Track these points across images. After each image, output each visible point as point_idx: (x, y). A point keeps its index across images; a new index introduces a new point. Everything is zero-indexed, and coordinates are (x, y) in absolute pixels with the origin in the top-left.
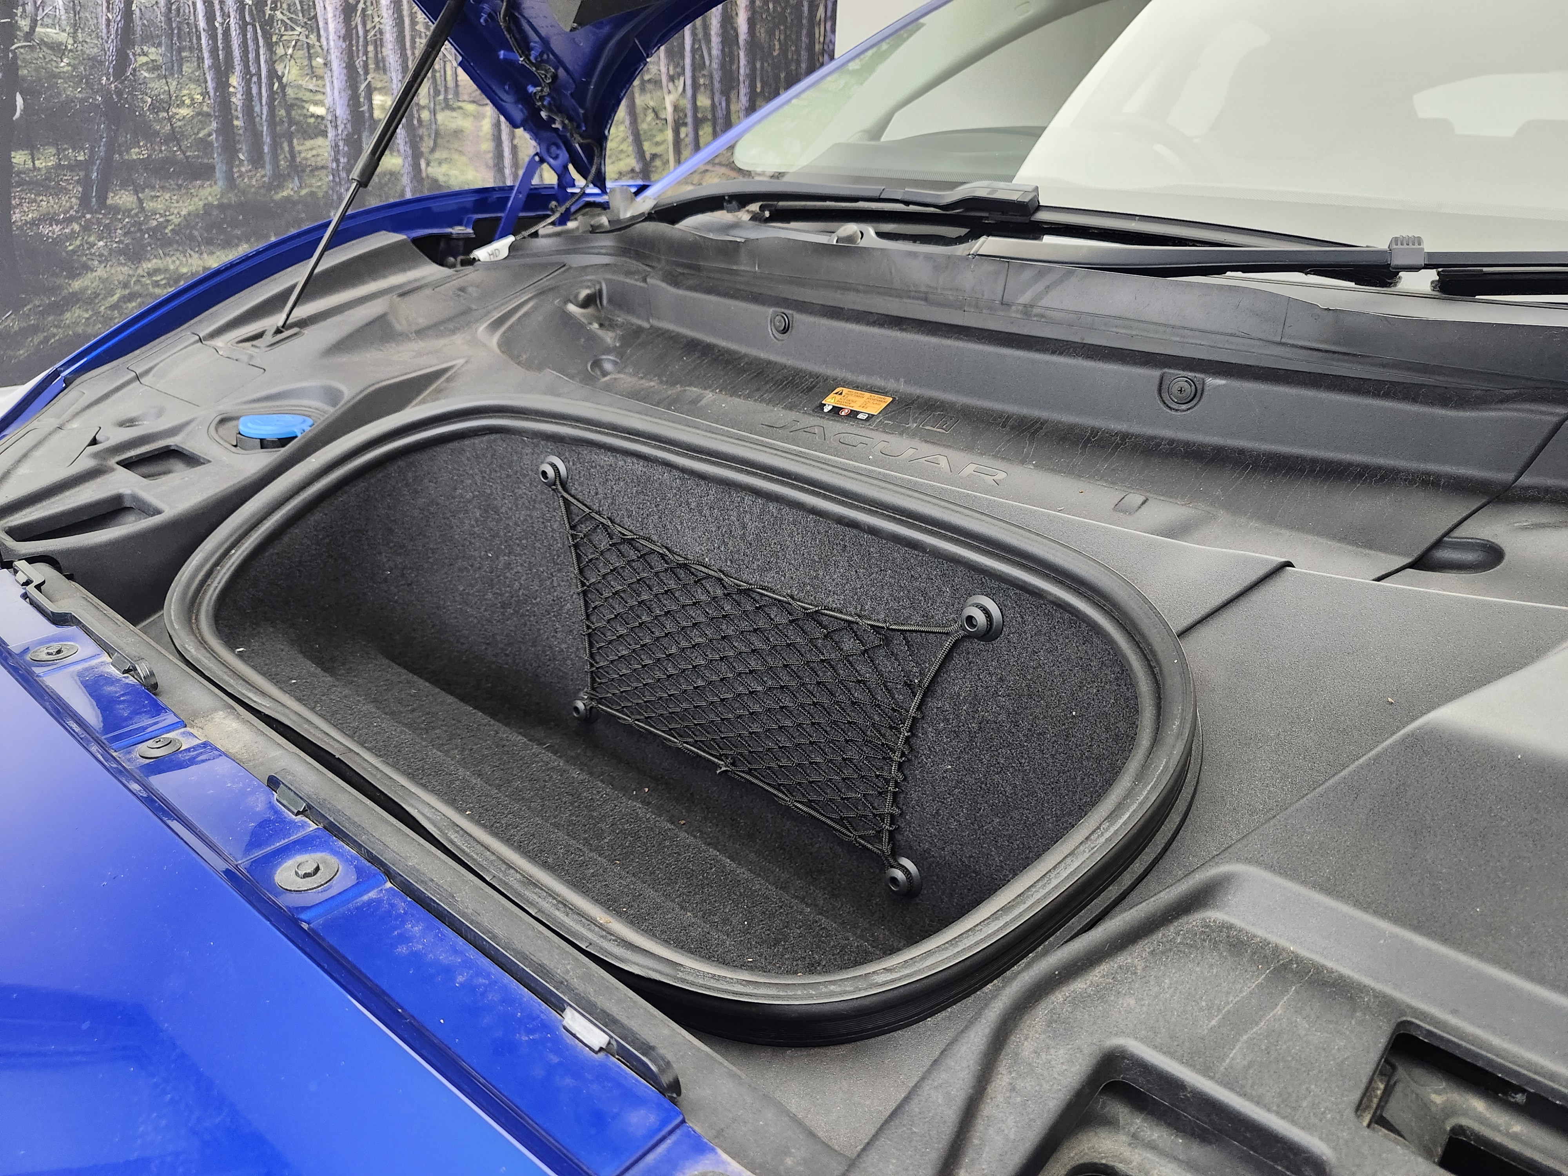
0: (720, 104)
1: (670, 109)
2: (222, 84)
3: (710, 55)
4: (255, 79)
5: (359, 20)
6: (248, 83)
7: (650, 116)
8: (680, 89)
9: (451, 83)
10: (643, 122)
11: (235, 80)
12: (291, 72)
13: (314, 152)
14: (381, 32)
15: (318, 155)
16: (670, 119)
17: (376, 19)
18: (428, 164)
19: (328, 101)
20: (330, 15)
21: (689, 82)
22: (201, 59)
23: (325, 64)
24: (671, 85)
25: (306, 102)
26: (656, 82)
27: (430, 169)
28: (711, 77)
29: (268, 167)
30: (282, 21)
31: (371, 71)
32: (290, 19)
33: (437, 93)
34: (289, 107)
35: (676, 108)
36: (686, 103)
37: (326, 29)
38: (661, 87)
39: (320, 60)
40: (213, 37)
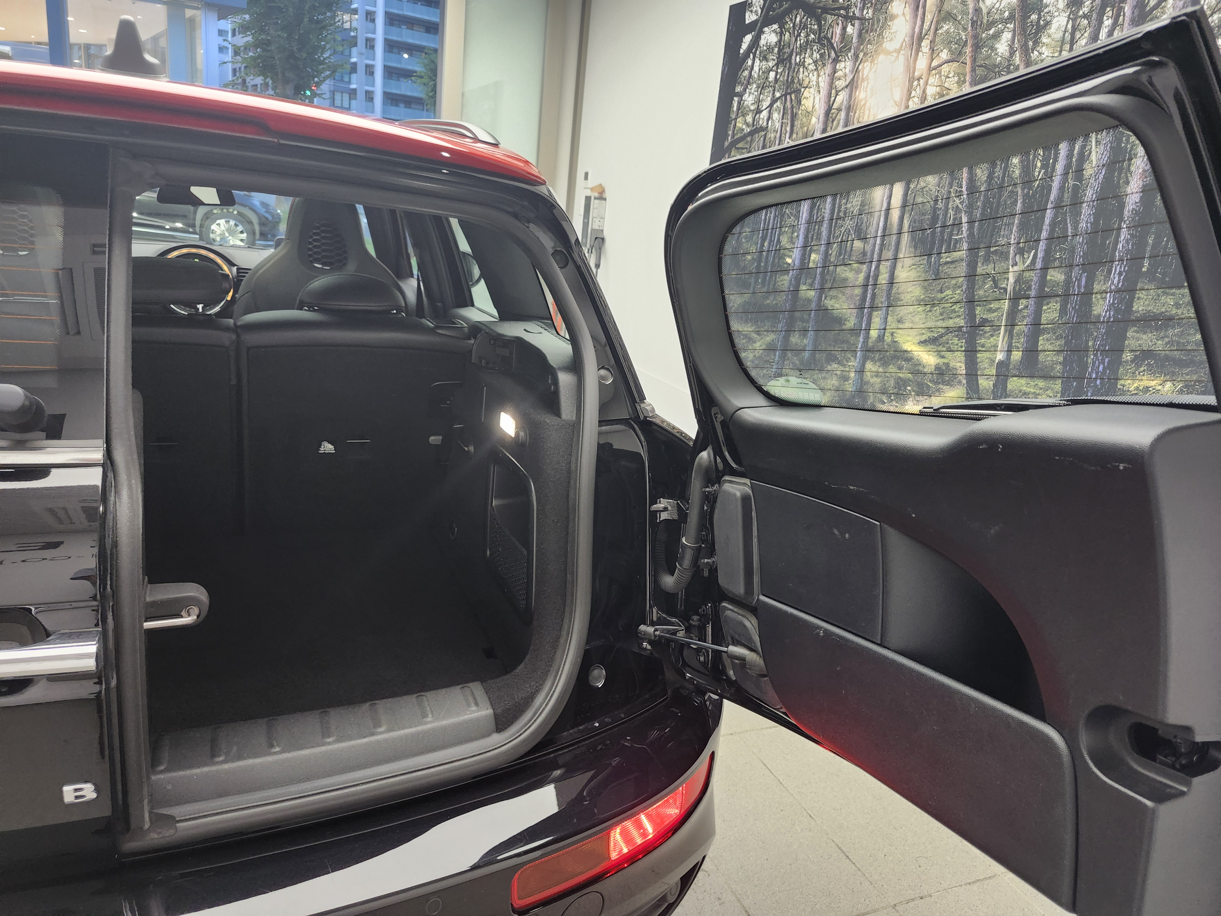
0: (1079, 280)
1: (1012, 280)
2: (762, 245)
3: (1076, 228)
4: (772, 244)
5: (816, 211)
6: (770, 244)
7: (989, 284)
8: (1028, 262)
9: (848, 249)
10: (980, 288)
11: (766, 244)
12: (784, 240)
13: (782, 283)
14: (823, 217)
15: (783, 284)
16: (1009, 289)
17: (823, 211)
18: (825, 298)
19: (794, 256)
20: (805, 210)
21: (1040, 255)
22: (759, 233)
23: (797, 236)
24: (1018, 257)
25: (786, 256)
26: (1002, 253)
27: (825, 301)
28: (1072, 251)
29: (766, 287)
30: (788, 214)
31: (814, 240)
32: (791, 213)
33: (840, 254)
34: (780, 259)
35: (1019, 280)
36: (1033, 277)
37: (802, 217)
38: (1007, 259)
39: (796, 234)
40: (765, 224)
